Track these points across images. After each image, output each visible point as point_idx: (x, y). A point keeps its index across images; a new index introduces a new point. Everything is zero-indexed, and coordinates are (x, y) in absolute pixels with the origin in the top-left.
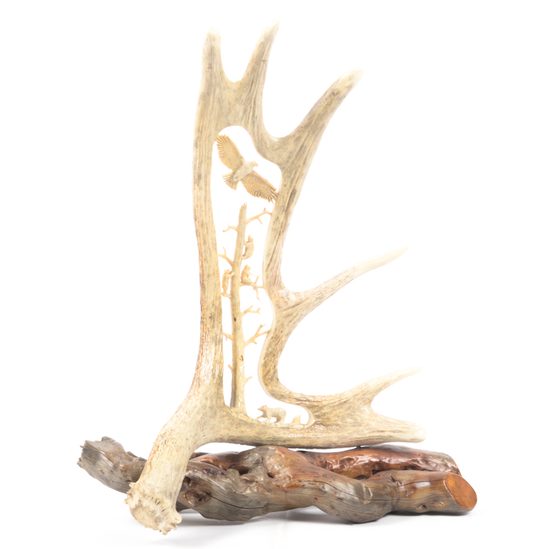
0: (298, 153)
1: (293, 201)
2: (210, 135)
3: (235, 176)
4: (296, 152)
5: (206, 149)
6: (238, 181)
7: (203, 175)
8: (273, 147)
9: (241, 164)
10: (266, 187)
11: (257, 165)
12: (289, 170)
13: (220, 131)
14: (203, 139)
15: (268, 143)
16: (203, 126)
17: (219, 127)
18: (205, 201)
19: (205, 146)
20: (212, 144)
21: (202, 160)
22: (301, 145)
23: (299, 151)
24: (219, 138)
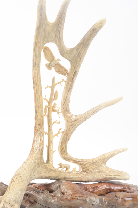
0: (78, 55)
1: (75, 76)
2: (40, 46)
3: (51, 65)
4: (77, 55)
5: (38, 52)
6: (52, 67)
7: (37, 63)
8: (67, 52)
10: (64, 70)
11: (60, 60)
12: (74, 63)
13: (45, 44)
14: (37, 48)
15: (65, 50)
16: (37, 41)
17: (44, 42)
18: (38, 75)
19: (38, 50)
20: (41, 50)
21: (37, 57)
22: (79, 52)
23: (78, 54)
24: (44, 47)
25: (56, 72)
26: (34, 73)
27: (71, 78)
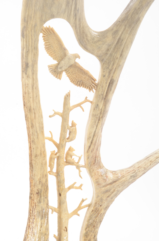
0: (116, 46)
1: (111, 90)
2: (35, 26)
3: (59, 66)
4: (114, 45)
5: (32, 39)
6: (62, 71)
7: (30, 64)
8: (93, 39)
9: (65, 55)
10: (87, 77)
11: (79, 57)
12: (108, 61)
13: (45, 22)
14: (29, 29)
15: (89, 35)
16: (28, 15)
17: (44, 18)
18: (33, 89)
19: (31, 36)
20: (38, 35)
21: (29, 50)
22: (118, 37)
23: (117, 44)
24: (44, 29)
25: (71, 81)
26: (25, 84)
27: (104, 93)
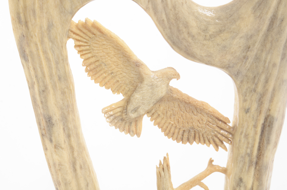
0: (266, 36)
1: (268, 142)
2: (50, 26)
3: (131, 107)
4: (261, 34)
5: (48, 60)
6: (140, 117)
7: (56, 117)
8: (205, 30)
9: (141, 79)
10: (205, 118)
11: (177, 76)
12: (251, 75)
13: (73, 14)
14: (36, 39)
15: (193, 23)
16: (25, 8)
17: (68, 5)
18: (75, 170)
19: (45, 52)
20: (63, 47)
21: (46, 87)
22: (270, 15)
23: (268, 30)
24: (74, 29)
25: (167, 135)
26: (54, 164)
27: (252, 151)
